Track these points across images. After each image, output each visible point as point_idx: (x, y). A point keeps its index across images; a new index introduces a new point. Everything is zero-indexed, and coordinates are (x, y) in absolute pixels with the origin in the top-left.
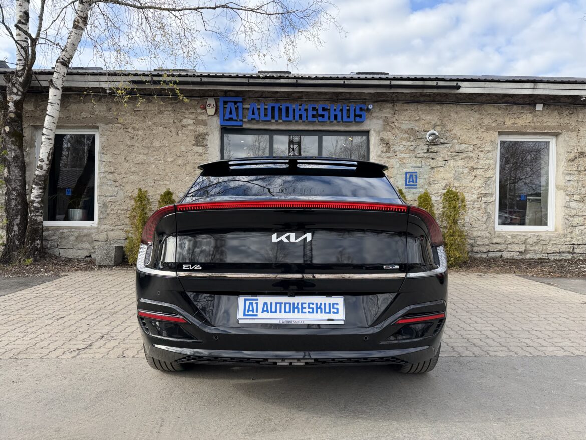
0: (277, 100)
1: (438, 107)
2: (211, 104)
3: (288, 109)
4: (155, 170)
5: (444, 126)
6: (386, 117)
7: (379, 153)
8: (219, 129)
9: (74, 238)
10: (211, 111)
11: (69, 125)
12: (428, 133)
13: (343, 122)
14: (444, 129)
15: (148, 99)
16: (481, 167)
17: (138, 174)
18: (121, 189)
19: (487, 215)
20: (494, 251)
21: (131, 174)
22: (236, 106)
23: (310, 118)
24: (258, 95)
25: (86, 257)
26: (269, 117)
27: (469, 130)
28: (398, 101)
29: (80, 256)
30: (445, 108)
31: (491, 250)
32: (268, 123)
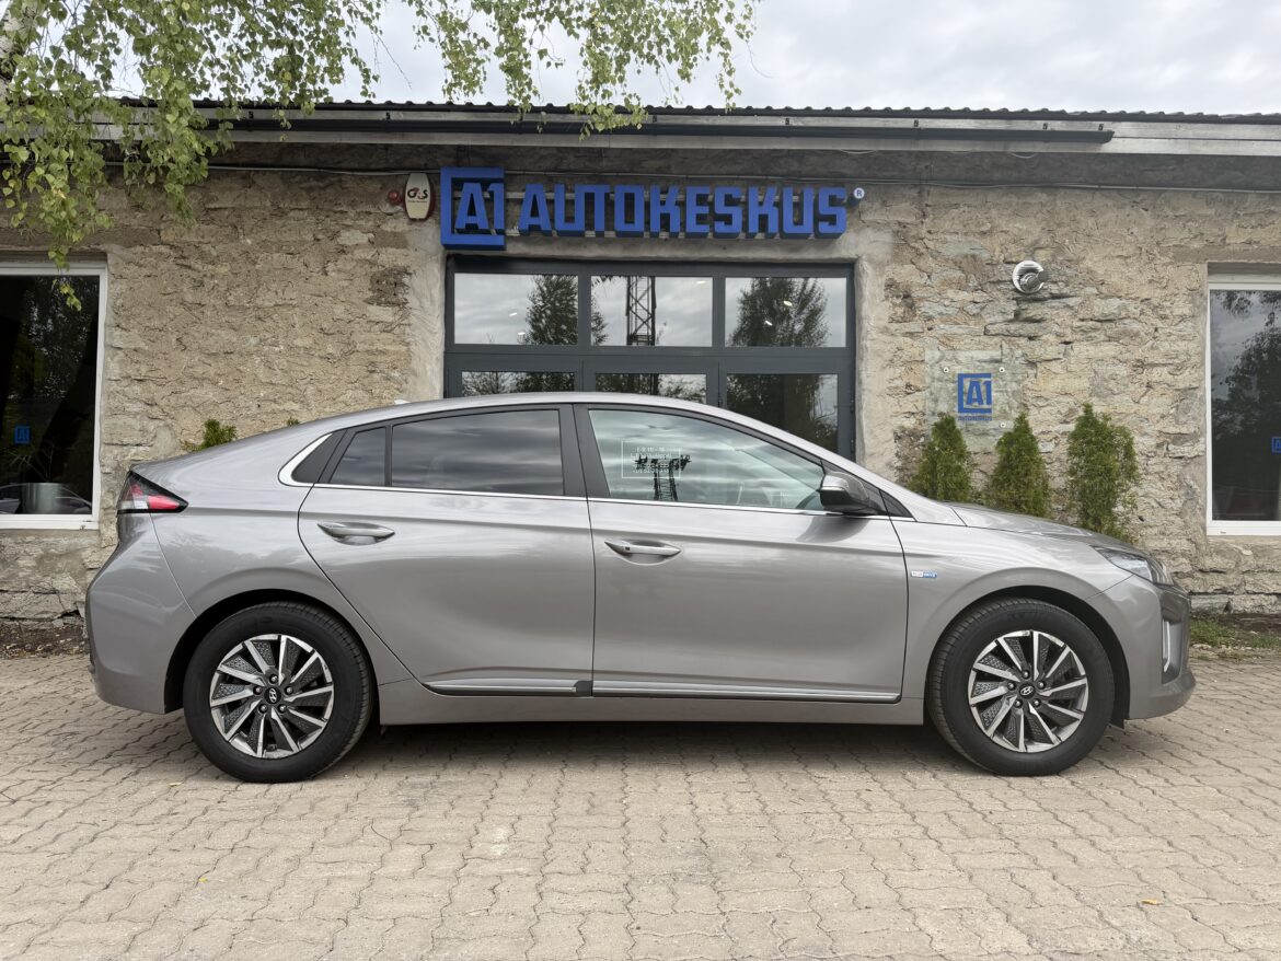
0: (599, 178)
1: (1043, 197)
2: (416, 190)
3: (630, 199)
4: (262, 374)
5: (1060, 249)
6: (899, 223)
7: (885, 322)
8: (440, 255)
9: (34, 564)
10: (417, 208)
11: (26, 249)
12: (1018, 268)
13: (781, 237)
14: (1060, 258)
15: (245, 177)
16: (1161, 361)
17: (216, 383)
18: (167, 426)
19: (1182, 492)
20: (1206, 593)
21: (195, 383)
22: (487, 195)
23: (692, 226)
24: (548, 163)
25: (66, 614)
26: (579, 224)
27: (1128, 260)
28: (932, 179)
29: (47, 612)
30: (1062, 202)
31: (1197, 590)
32: (576, 239)
